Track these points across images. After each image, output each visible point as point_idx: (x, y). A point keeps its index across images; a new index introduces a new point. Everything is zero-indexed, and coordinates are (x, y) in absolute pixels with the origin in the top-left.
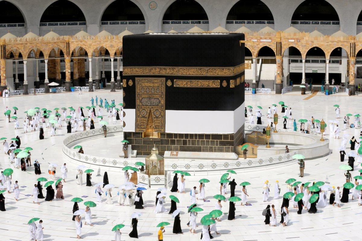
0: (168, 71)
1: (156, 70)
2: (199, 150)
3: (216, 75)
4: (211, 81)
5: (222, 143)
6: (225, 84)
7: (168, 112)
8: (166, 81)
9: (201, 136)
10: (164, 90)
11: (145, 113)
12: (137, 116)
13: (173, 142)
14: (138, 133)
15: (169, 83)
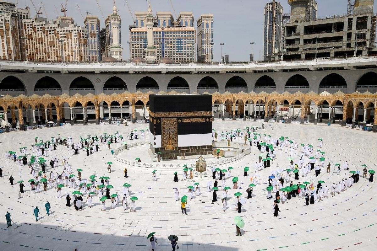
0: (179, 114)
1: (172, 114)
2: (195, 154)
3: (203, 115)
4: (201, 119)
5: (206, 150)
6: (208, 120)
7: (179, 136)
8: (178, 120)
9: (196, 147)
10: (176, 124)
11: (166, 137)
12: (162, 139)
13: (181, 151)
14: (163, 148)
15: (179, 121)
